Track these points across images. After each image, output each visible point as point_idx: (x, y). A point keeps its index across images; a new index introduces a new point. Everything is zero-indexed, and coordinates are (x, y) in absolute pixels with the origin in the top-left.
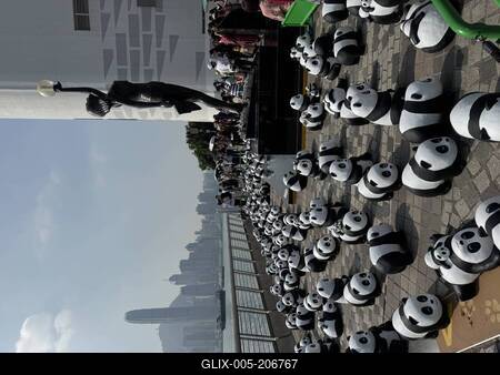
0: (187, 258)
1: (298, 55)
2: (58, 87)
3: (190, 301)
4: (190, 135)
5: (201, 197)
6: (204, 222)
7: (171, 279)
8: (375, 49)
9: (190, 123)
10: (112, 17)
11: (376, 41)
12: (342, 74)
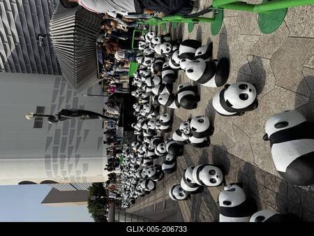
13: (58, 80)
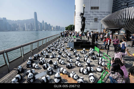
0: (47, 24)
1: (91, 49)
2: (84, 8)
3: (39, 24)
4: (72, 25)
5: (59, 27)
6: (54, 27)
7: (43, 21)
8: (94, 61)
9: (74, 26)
10: (93, 14)
11: (95, 62)
12: (89, 56)
13: (109, 13)
